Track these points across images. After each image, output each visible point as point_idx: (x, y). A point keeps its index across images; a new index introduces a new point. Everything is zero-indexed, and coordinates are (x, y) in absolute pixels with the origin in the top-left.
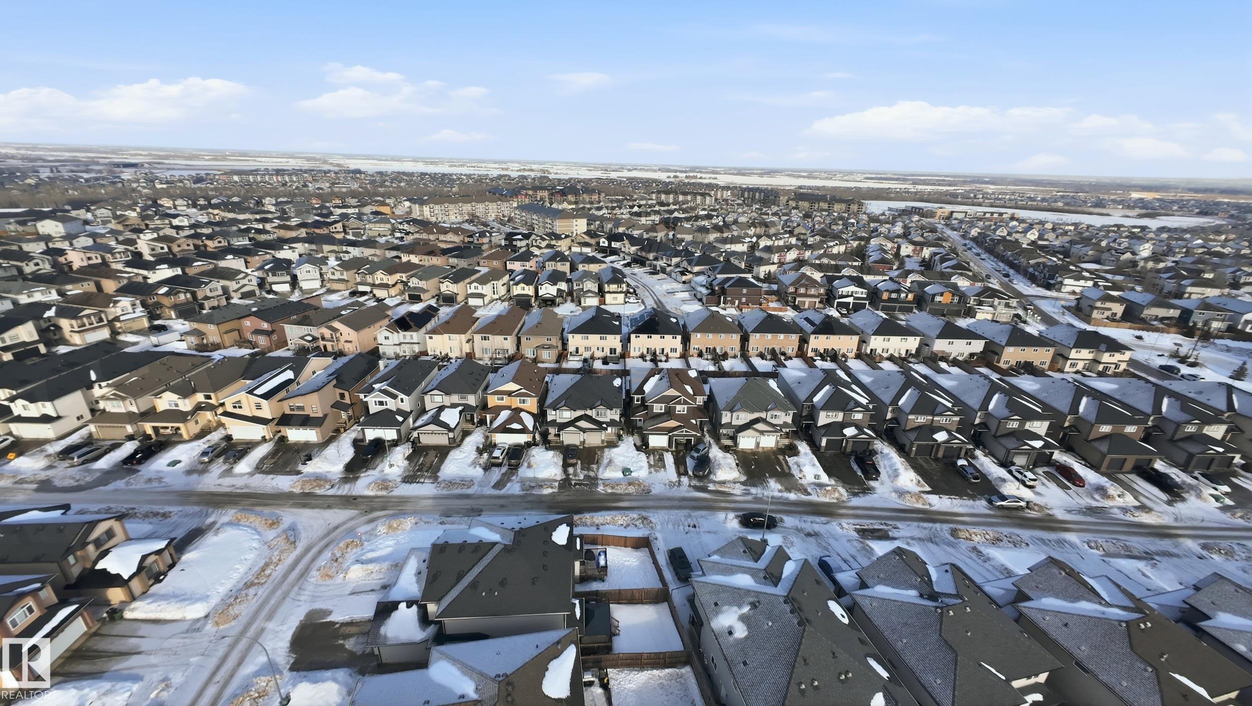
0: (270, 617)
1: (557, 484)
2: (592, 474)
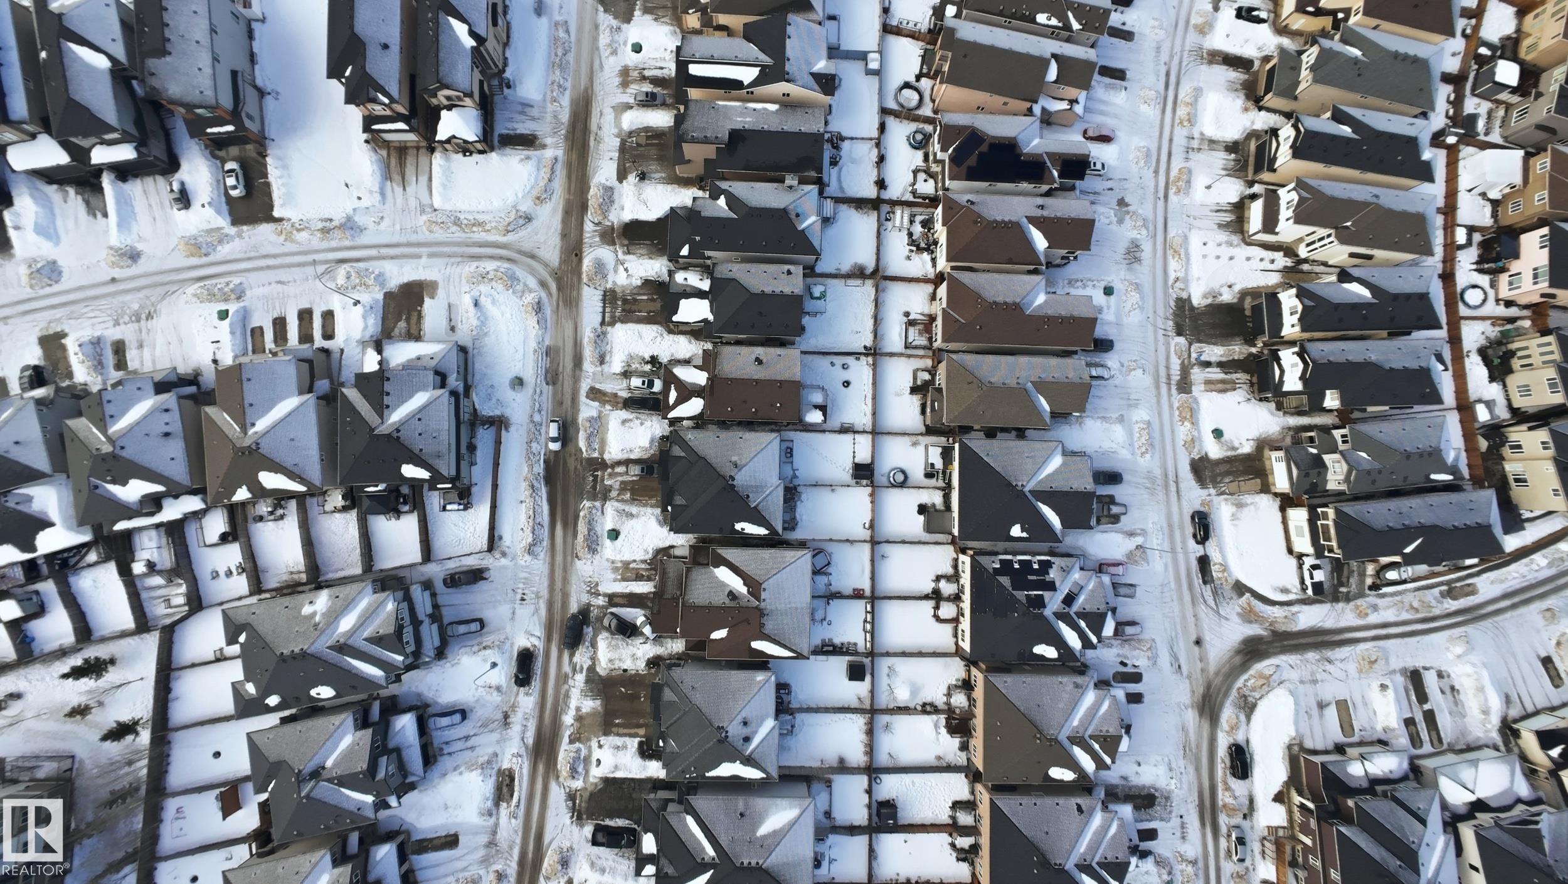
0: (431, 256)
1: (596, 455)
2: (614, 494)
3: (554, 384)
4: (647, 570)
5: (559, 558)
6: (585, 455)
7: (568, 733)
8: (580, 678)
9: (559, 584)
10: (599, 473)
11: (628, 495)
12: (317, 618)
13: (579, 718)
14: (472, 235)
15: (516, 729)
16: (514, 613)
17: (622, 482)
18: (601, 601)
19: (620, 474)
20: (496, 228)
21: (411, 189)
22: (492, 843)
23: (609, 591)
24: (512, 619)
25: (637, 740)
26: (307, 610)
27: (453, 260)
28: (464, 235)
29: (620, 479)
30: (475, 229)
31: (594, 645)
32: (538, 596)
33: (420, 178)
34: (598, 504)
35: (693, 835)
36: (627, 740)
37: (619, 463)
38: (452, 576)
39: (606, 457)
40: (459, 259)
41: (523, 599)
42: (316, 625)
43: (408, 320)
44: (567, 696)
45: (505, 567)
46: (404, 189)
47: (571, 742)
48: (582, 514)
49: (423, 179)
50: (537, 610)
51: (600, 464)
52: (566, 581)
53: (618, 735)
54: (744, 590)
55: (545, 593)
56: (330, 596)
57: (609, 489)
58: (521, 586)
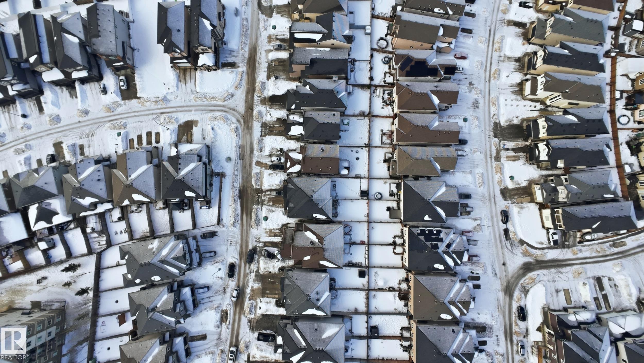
0: (196, 110)
1: (259, 187)
2: (266, 203)
3: (243, 160)
4: (279, 232)
5: (245, 228)
6: (254, 187)
7: (248, 296)
8: (253, 275)
9: (245, 238)
10: (260, 195)
11: (271, 203)
12: (154, 250)
13: (253, 291)
14: (211, 102)
15: (228, 294)
16: (227, 249)
17: (269, 198)
18: (261, 245)
19: (268, 195)
20: (220, 99)
21: (188, 85)
22: (219, 339)
23: (264, 241)
24: (227, 251)
25: (275, 300)
26: (150, 247)
27: (204, 112)
28: (208, 102)
29: (268, 197)
30: (212, 100)
31: (258, 262)
32: (237, 243)
33: (192, 81)
34: (260, 207)
35: (297, 337)
36: (271, 299)
37: (268, 190)
38: (204, 234)
39: (263, 188)
40: (206, 112)
41: (231, 244)
42: (154, 252)
43: (187, 136)
44: (248, 282)
45: (224, 231)
46: (186, 85)
47: (250, 300)
48: (253, 210)
49: (193, 81)
50: (236, 248)
51: (260, 191)
52: (247, 236)
53: (268, 297)
54: (317, 240)
55: (239, 241)
56: (159, 241)
57: (264, 201)
58: (230, 238)
